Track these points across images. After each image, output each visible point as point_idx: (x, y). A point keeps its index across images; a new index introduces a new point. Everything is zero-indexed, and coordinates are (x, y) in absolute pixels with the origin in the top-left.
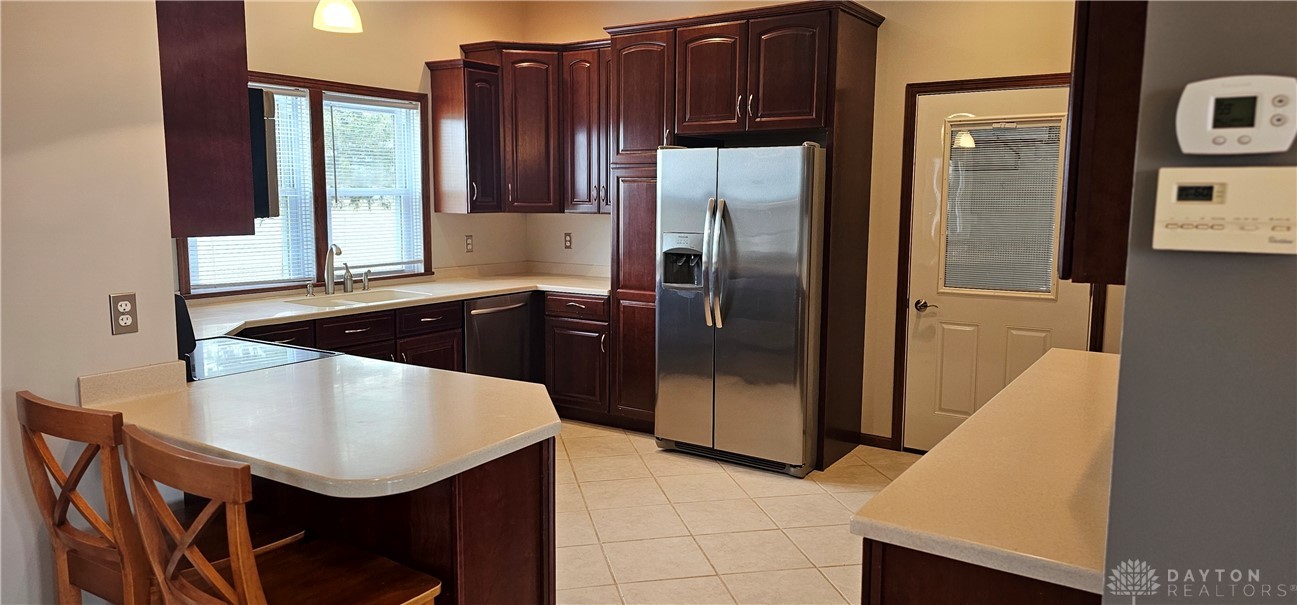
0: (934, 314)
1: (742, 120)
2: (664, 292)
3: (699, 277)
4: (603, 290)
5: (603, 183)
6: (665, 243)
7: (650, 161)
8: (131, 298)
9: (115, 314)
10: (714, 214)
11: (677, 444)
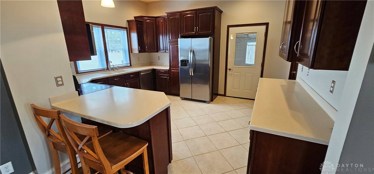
0: (232, 71)
1: (196, 33)
2: (181, 68)
3: (188, 65)
4: (168, 68)
5: (166, 46)
6: (181, 58)
7: (176, 41)
8: (61, 77)
9: (57, 82)
10: (191, 52)
11: (184, 98)
